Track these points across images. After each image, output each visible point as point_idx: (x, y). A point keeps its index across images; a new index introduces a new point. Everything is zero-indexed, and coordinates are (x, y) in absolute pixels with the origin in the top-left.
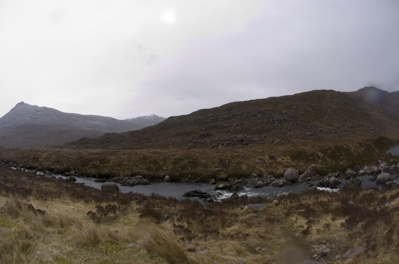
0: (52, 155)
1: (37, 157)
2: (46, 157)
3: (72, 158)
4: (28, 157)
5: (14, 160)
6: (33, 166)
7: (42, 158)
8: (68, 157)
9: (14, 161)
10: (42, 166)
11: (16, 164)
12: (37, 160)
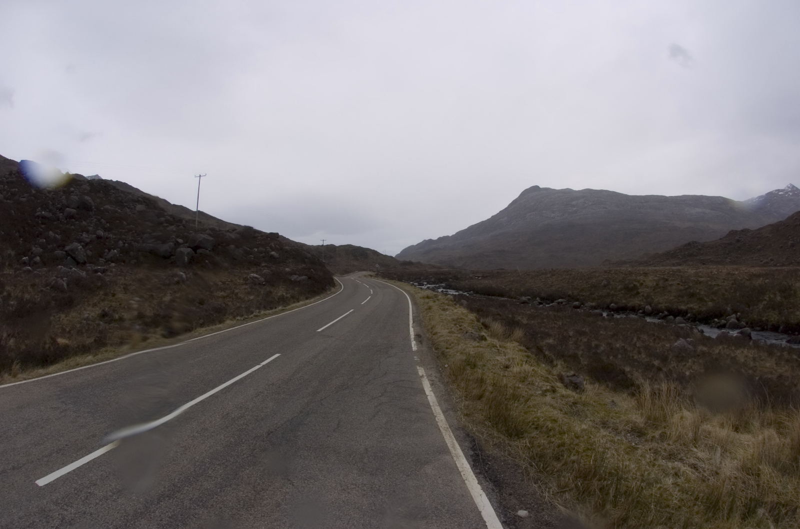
0: (667, 280)
1: (635, 285)
2: (655, 284)
3: (718, 285)
4: (605, 286)
5: (570, 293)
6: (629, 305)
7: (647, 287)
8: (710, 283)
9: (569, 296)
10: (653, 305)
11: (577, 302)
12: (635, 292)
